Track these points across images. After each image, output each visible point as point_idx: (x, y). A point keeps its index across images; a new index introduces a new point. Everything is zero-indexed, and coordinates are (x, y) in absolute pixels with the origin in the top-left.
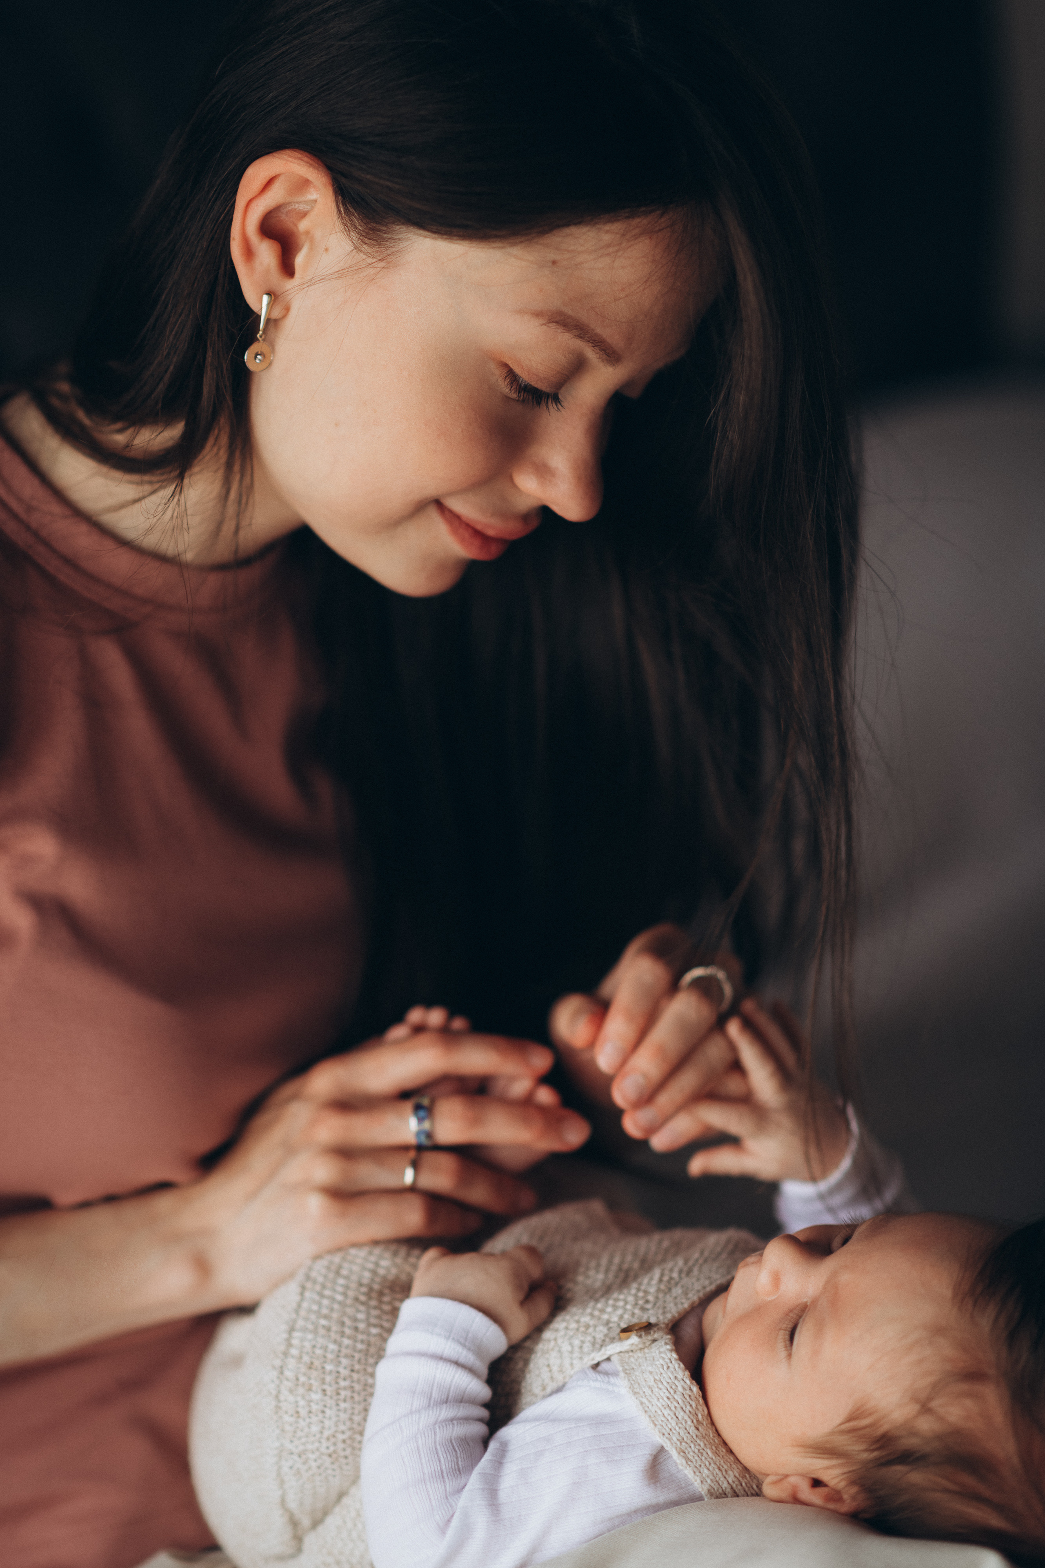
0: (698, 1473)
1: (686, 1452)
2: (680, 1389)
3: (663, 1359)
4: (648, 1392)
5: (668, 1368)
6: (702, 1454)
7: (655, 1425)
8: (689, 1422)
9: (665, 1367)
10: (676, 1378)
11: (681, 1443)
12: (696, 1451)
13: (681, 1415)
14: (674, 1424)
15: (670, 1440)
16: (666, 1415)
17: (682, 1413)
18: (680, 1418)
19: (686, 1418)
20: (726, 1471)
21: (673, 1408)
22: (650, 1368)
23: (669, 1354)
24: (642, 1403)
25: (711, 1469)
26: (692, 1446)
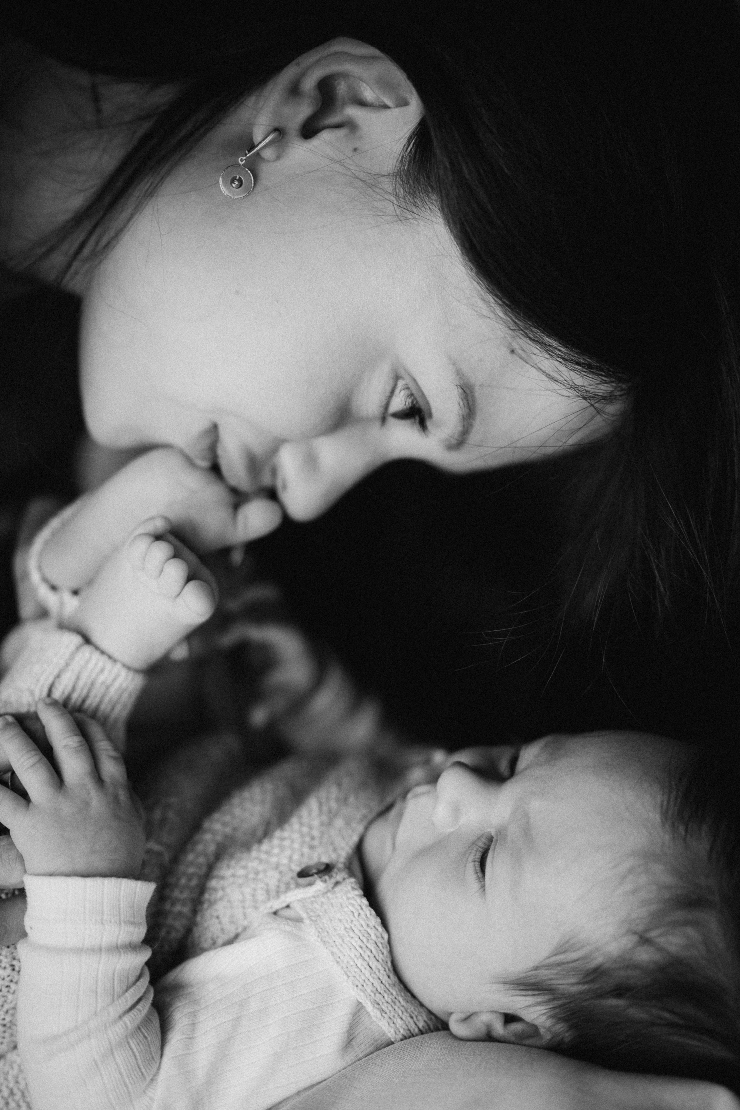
0: (392, 1025)
1: (381, 1004)
2: (373, 937)
3: (353, 905)
4: (339, 941)
5: (359, 914)
6: (395, 1003)
7: (348, 977)
8: (382, 971)
9: (356, 915)
10: (368, 925)
11: (375, 994)
12: (390, 1001)
13: (374, 964)
14: (367, 974)
15: (364, 991)
16: (359, 965)
17: (375, 963)
18: (373, 967)
19: (379, 967)
20: (416, 1017)
21: (366, 958)
22: (339, 916)
23: (358, 900)
24: (333, 953)
25: (404, 1018)
26: (386, 996)
